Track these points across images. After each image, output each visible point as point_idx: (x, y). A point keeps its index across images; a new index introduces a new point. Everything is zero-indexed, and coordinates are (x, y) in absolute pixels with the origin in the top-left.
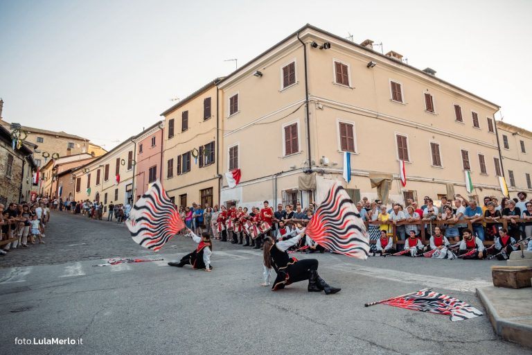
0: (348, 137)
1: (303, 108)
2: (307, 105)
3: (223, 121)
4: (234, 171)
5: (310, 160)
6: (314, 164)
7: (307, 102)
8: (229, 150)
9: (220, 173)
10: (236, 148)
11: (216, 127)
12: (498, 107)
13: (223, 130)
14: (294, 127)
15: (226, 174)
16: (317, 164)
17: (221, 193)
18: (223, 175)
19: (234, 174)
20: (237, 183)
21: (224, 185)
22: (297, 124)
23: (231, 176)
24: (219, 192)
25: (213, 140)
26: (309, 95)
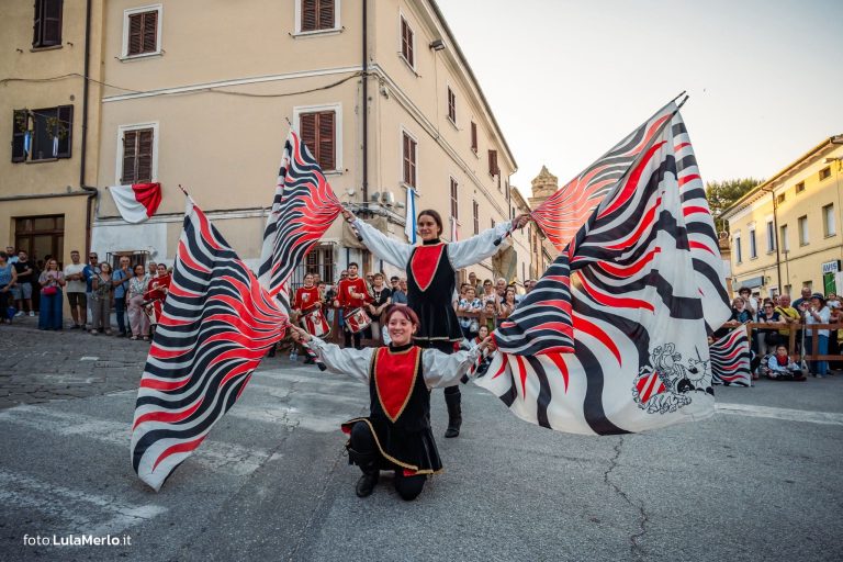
0: (411, 163)
1: (354, 84)
2: (365, 80)
3: (103, 63)
4: (140, 185)
5: (365, 189)
6: (374, 199)
7: (365, 74)
8: (121, 135)
9: (90, 183)
10: (147, 135)
11: (82, 71)
12: (516, 167)
13: (102, 84)
14: (328, 119)
15: (111, 188)
16: (380, 199)
17: (95, 231)
18: (101, 189)
19: (137, 191)
20: (151, 213)
21: (103, 213)
22: (334, 112)
23: (132, 195)
24: (88, 229)
25: (66, 102)
26: (369, 62)
